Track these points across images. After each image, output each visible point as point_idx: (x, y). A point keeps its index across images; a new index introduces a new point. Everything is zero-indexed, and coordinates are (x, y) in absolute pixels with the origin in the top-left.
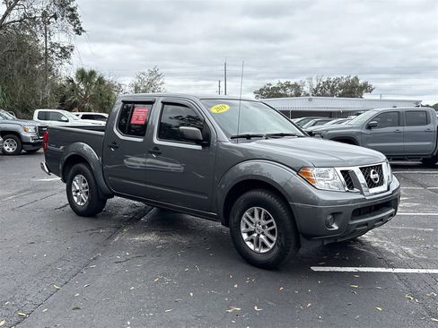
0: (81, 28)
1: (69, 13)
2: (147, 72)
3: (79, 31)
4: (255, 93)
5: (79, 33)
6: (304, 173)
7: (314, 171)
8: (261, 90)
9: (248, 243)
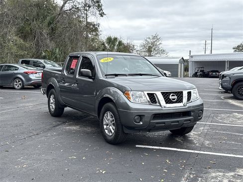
0: (103, 13)
1: (97, 4)
2: (151, 37)
3: (102, 15)
4: (234, 48)
5: (102, 16)
6: (126, 94)
7: (131, 93)
8: (239, 46)
9: (106, 131)
